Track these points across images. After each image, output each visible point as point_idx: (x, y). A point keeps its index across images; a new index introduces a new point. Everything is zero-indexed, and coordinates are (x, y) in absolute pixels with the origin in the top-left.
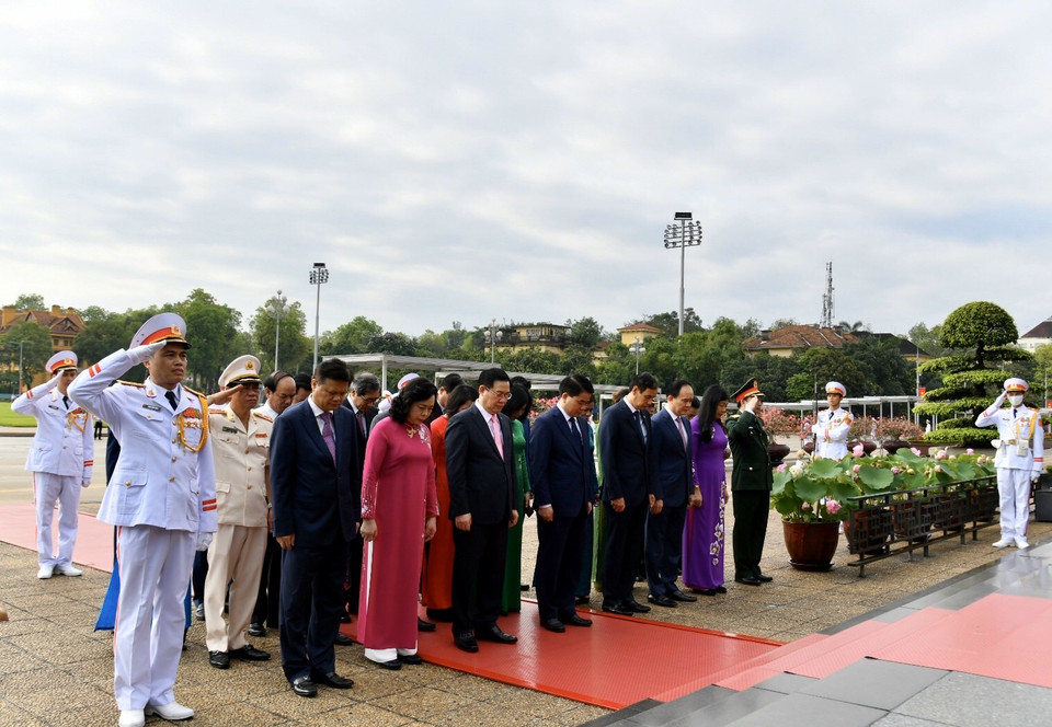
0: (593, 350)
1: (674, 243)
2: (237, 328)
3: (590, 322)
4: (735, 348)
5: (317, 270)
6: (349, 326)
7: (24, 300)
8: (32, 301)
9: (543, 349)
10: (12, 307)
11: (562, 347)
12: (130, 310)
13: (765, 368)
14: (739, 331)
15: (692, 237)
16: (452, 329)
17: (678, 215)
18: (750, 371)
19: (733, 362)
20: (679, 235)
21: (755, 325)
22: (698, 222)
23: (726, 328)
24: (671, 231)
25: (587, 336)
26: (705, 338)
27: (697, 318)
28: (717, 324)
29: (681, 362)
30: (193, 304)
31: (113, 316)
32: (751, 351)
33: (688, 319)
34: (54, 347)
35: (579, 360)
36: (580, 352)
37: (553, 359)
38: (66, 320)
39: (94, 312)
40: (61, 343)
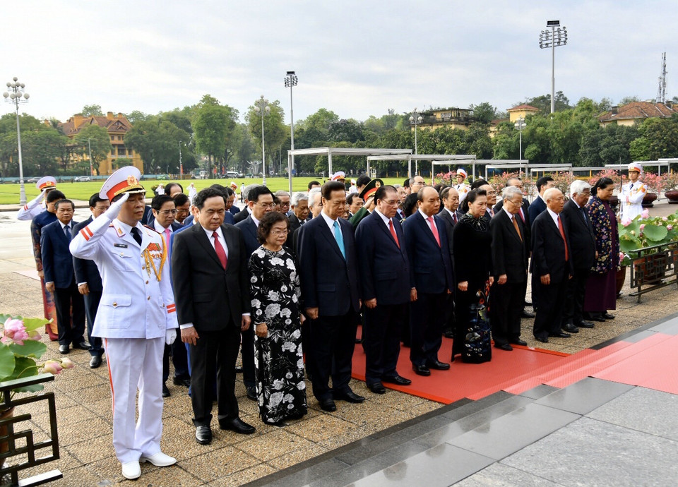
0: (489, 126)
1: (546, 44)
2: (236, 121)
3: (486, 106)
4: (593, 121)
5: (289, 77)
6: (314, 116)
7: (88, 109)
8: (93, 109)
9: (453, 127)
10: (80, 115)
11: (467, 125)
12: (161, 112)
13: (614, 134)
14: (596, 107)
15: (560, 39)
16: (388, 114)
17: (549, 23)
18: (603, 137)
19: (591, 131)
20: (550, 38)
21: (608, 102)
22: (564, 28)
23: (587, 106)
24: (544, 35)
25: (484, 116)
26: (570, 114)
27: (565, 99)
28: (580, 103)
29: (553, 134)
30: (204, 106)
31: (150, 117)
32: (604, 122)
33: (558, 100)
34: (112, 142)
35: (479, 134)
36: (480, 128)
37: (461, 134)
38: (118, 123)
39: (136, 115)
40: (116, 138)
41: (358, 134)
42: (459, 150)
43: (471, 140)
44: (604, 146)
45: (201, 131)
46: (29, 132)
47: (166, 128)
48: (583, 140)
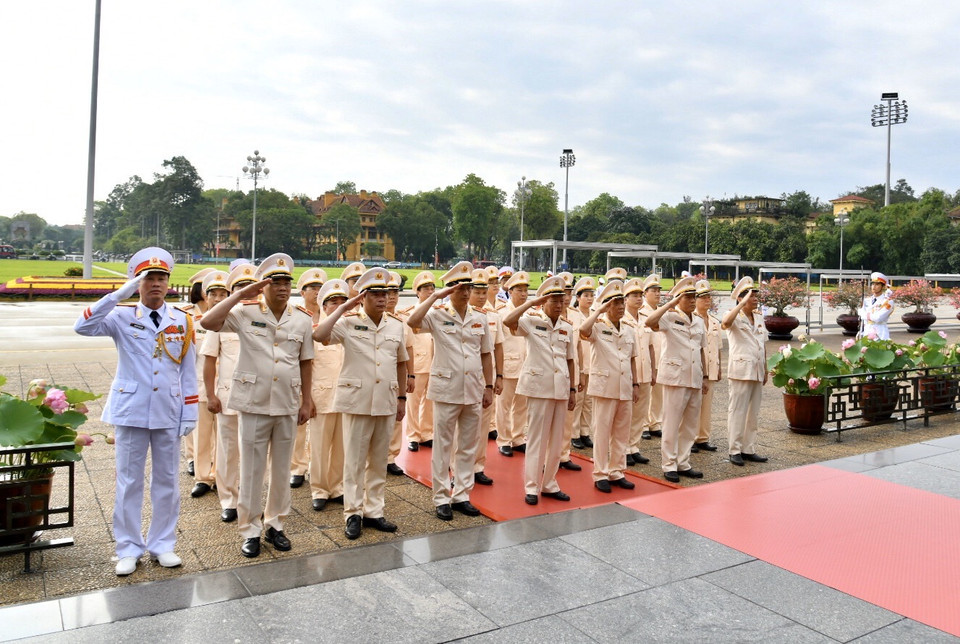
0: (805, 220)
1: (881, 122)
2: (504, 205)
3: (802, 195)
4: (940, 218)
5: (565, 155)
6: (595, 202)
7: (341, 186)
8: (347, 187)
9: (759, 220)
10: (332, 192)
11: (777, 218)
12: (420, 192)
14: (948, 200)
15: (898, 116)
16: (683, 202)
17: (885, 96)
18: (952, 239)
19: (937, 230)
20: (885, 114)
22: (904, 101)
23: (935, 199)
24: (878, 111)
25: (800, 208)
26: (911, 208)
27: (909, 189)
28: (926, 195)
29: (886, 231)
30: (467, 187)
31: (407, 197)
32: (956, 219)
33: (900, 189)
34: (362, 224)
35: (793, 230)
36: (793, 223)
37: (768, 229)
38: (371, 201)
39: (393, 194)
40: (367, 220)
41: (645, 224)
42: (765, 248)
43: (781, 236)
44: (954, 250)
45: (462, 215)
46: (275, 209)
47: (423, 210)
48: (926, 242)
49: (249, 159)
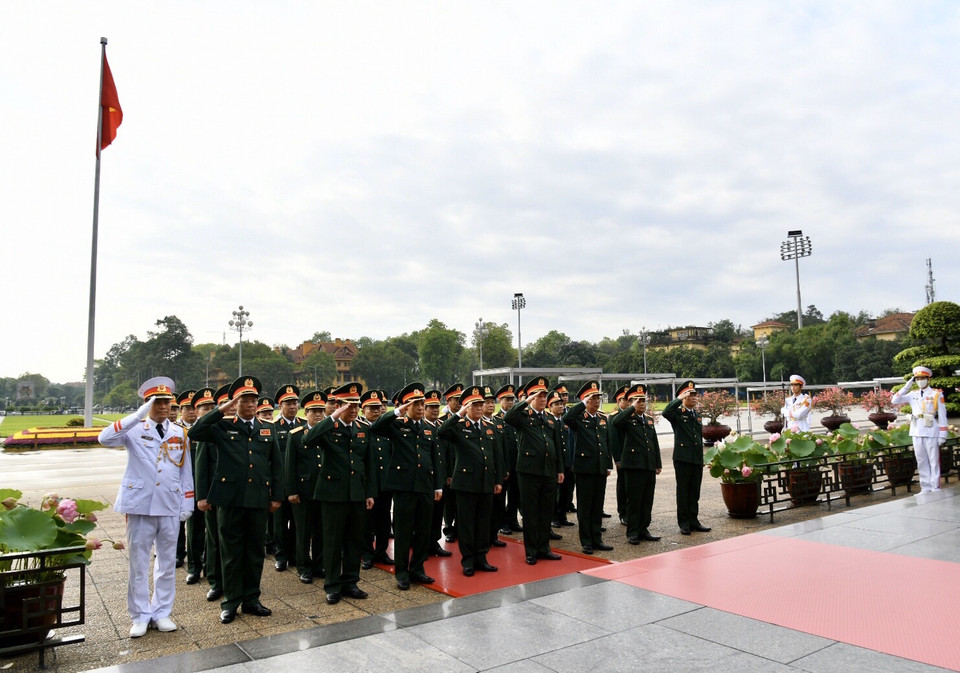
0: (731, 345)
1: (789, 256)
2: (464, 345)
3: (726, 323)
4: (847, 336)
5: (517, 299)
6: (545, 339)
7: (318, 336)
8: (323, 336)
9: (690, 347)
10: (310, 342)
11: (705, 344)
12: (389, 338)
13: (873, 350)
14: (853, 321)
15: (803, 250)
16: (623, 335)
17: (791, 233)
18: (860, 354)
19: (845, 347)
20: (793, 249)
21: (866, 315)
22: (807, 237)
23: (842, 320)
24: (786, 246)
25: (725, 334)
26: (821, 329)
27: (818, 313)
28: (833, 317)
29: (802, 351)
30: (431, 331)
31: (378, 343)
32: (860, 337)
33: (811, 314)
34: (338, 368)
35: (719, 354)
36: (720, 348)
37: (699, 354)
38: (345, 348)
39: (365, 341)
40: (342, 365)
41: (590, 356)
42: (697, 371)
43: (710, 360)
44: (862, 363)
45: (427, 356)
46: (259, 359)
47: (393, 353)
48: (837, 358)
49: (234, 314)
